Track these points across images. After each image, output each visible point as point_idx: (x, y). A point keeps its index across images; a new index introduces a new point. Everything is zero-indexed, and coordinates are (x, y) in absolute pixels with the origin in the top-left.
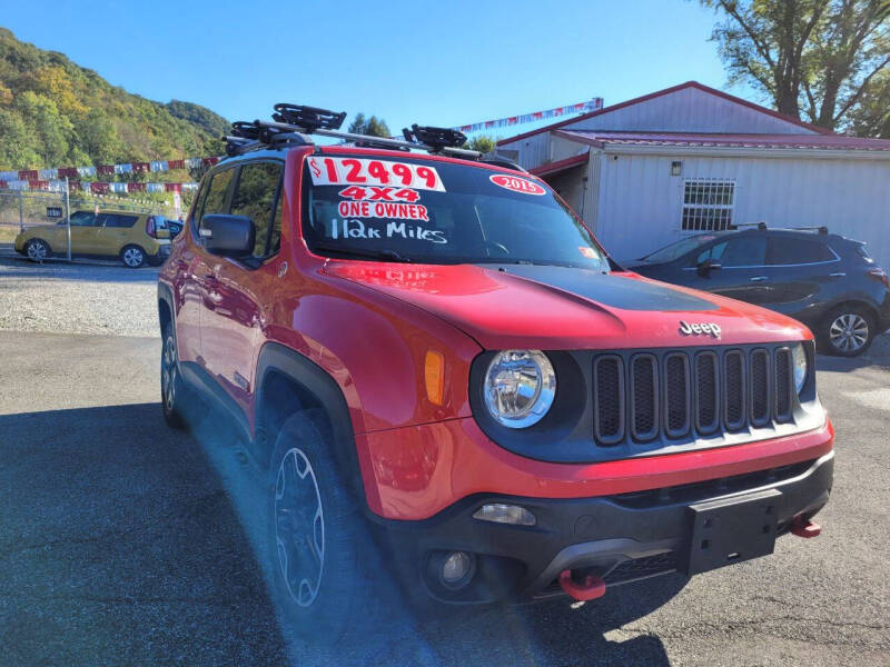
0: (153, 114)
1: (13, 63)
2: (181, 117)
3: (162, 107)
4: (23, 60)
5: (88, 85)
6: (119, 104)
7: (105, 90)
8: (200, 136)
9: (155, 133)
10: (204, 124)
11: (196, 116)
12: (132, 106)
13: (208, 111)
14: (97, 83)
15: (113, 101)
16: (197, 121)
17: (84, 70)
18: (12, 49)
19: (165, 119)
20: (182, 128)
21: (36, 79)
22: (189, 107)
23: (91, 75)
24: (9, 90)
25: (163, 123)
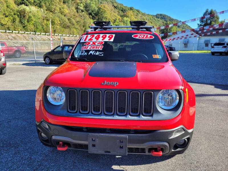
0: (152, 18)
1: (122, 11)
2: (158, 18)
3: (154, 16)
4: (124, 10)
5: (137, 14)
6: (144, 17)
7: (141, 14)
8: (163, 22)
9: (151, 23)
10: (164, 19)
11: (162, 17)
12: (147, 17)
13: (166, 15)
14: (140, 13)
15: (143, 16)
16: (163, 18)
17: (137, 10)
18: (122, 8)
19: (154, 19)
20: (158, 21)
21: (126, 14)
22: (161, 15)
23: (138, 11)
24: (121, 18)
25: (154, 20)
